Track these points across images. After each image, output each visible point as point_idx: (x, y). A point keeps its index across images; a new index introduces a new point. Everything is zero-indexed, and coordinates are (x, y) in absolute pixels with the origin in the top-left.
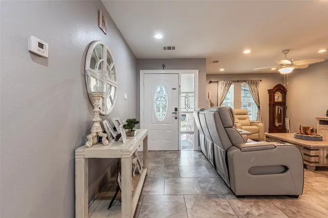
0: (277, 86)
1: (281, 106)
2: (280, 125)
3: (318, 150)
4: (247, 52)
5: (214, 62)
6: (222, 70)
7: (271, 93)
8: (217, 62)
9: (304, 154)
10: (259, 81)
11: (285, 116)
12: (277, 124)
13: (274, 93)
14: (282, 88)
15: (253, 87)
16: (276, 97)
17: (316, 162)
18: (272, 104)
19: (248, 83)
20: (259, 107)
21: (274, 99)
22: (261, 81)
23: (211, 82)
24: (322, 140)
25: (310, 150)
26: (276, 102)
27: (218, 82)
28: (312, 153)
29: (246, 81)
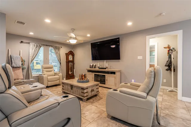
0: (70, 51)
1: (72, 63)
2: (71, 73)
3: (87, 88)
4: (48, 21)
5: (18, 22)
6: (31, 33)
7: (67, 55)
8: (23, 23)
9: (82, 92)
10: (60, 48)
11: (74, 68)
12: (70, 73)
13: (69, 55)
14: (72, 53)
15: (57, 51)
16: (69, 58)
17: (87, 96)
18: (68, 62)
19: (54, 48)
20: (60, 63)
21: (68, 59)
22: (61, 47)
23: (22, 42)
24: (89, 82)
25: (84, 89)
26: (70, 61)
27: (29, 43)
28: (85, 91)
29: (52, 46)
